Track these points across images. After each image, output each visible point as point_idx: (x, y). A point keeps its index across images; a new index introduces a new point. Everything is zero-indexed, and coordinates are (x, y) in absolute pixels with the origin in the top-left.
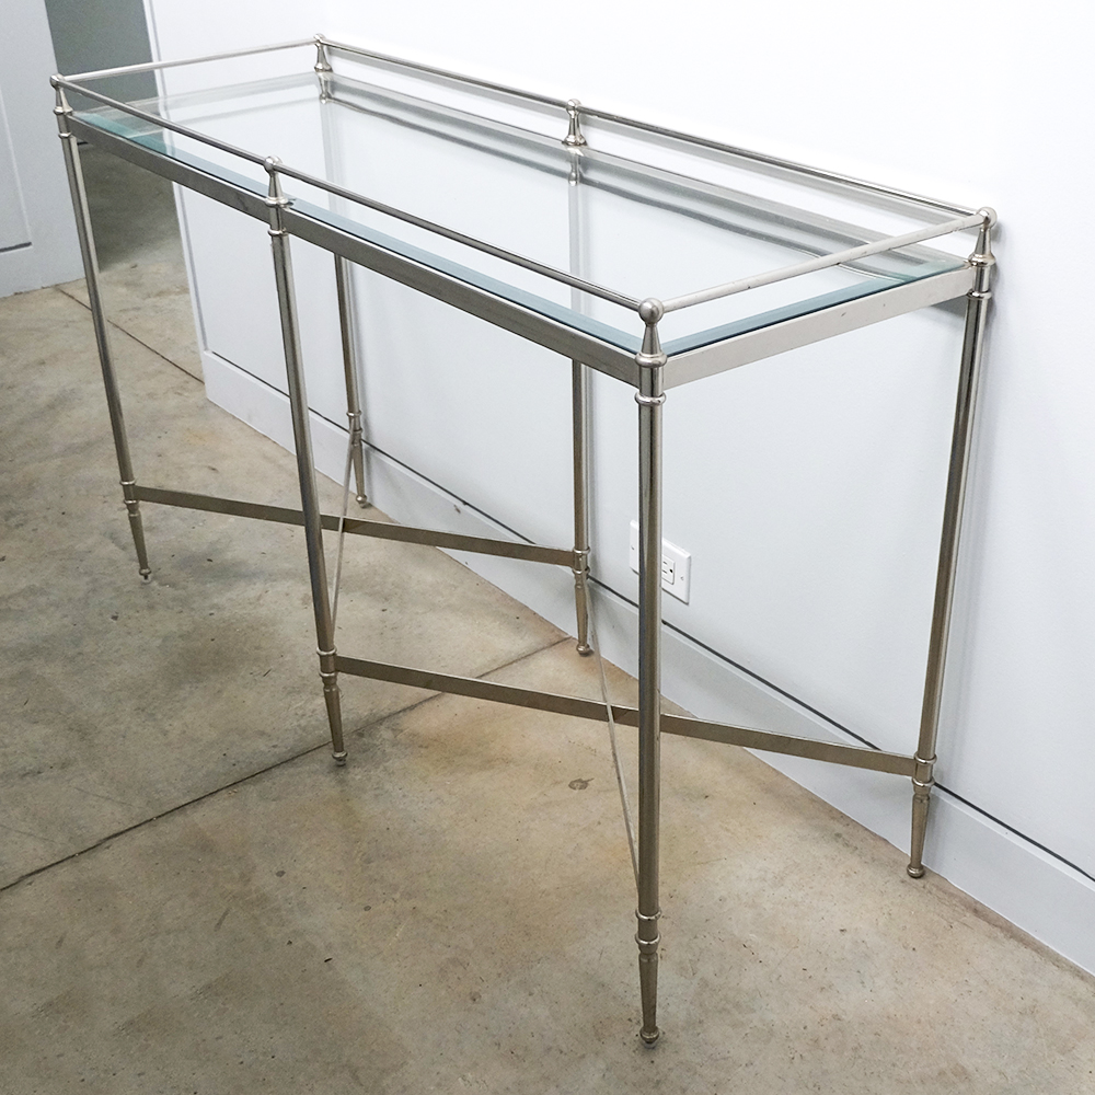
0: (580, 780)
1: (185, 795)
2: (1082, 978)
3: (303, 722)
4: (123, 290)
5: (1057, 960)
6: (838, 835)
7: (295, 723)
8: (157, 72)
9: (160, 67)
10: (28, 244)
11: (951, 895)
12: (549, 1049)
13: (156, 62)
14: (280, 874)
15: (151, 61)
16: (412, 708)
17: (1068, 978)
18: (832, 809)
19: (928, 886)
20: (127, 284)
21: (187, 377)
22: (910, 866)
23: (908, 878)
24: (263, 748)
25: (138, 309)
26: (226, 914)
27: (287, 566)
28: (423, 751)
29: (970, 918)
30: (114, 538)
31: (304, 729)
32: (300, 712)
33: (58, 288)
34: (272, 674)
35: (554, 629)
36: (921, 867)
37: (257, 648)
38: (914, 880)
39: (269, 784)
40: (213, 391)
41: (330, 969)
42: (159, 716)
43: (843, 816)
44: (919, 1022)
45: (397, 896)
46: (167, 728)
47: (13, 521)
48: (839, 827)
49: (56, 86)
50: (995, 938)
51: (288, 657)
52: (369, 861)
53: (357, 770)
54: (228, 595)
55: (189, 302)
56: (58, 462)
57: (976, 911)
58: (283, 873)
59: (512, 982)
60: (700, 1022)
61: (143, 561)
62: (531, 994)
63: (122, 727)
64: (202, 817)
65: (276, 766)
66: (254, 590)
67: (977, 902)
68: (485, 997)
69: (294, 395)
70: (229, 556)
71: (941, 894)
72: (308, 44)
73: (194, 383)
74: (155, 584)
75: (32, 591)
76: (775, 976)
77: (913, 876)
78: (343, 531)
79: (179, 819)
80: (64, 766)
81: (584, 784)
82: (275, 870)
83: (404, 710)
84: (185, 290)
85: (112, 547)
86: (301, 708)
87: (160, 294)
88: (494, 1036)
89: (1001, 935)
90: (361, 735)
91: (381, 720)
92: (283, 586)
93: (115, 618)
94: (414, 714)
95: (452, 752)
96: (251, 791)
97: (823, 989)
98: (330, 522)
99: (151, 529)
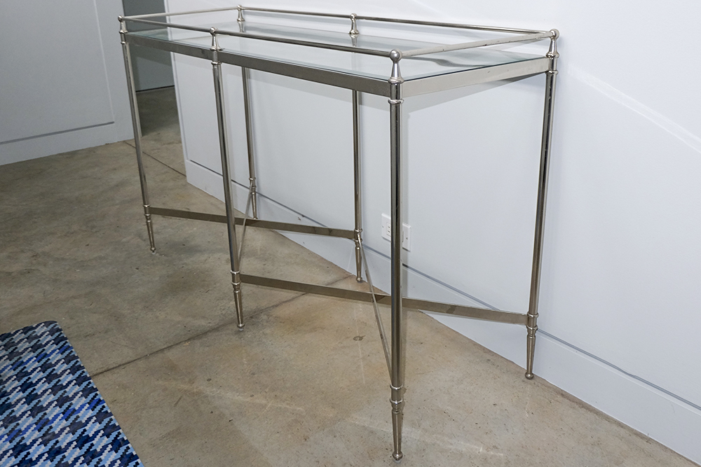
0: (359, 337)
1: (164, 345)
2: (622, 427)
3: (224, 312)
4: (153, 142)
5: (607, 418)
6: (489, 360)
7: (220, 313)
8: (167, 17)
9: (168, 15)
10: (113, 123)
11: (549, 387)
12: (345, 464)
13: (167, 13)
14: (209, 380)
15: (164, 12)
16: (277, 306)
17: (615, 427)
18: (484, 348)
19: (536, 383)
20: (155, 140)
21: (179, 175)
22: (527, 374)
23: (526, 380)
24: (203, 324)
25: (159, 149)
26: (180, 399)
27: (219, 247)
28: (282, 324)
29: (559, 398)
30: (140, 236)
31: (224, 315)
32: (222, 308)
33: (124, 142)
34: (210, 292)
35: (344, 271)
36: (532, 374)
37: (204, 281)
38: (529, 380)
39: (206, 339)
40: (189, 179)
41: (232, 424)
42: (155, 310)
43: (490, 351)
44: (539, 449)
45: (267, 390)
46: (158, 315)
47: (94, 230)
48: (488, 357)
49: (121, 20)
50: (574, 408)
51: (218, 285)
52: (253, 374)
53: (249, 333)
54: (191, 259)
55: (181, 146)
56: (118, 207)
57: (562, 395)
58: (210, 379)
59: (325, 431)
60: (424, 450)
61: (152, 244)
62: (335, 437)
63: (136, 315)
64: (172, 355)
65: (209, 331)
66: (203, 258)
67: (562, 390)
68: (312, 438)
69: (225, 175)
70: (193, 243)
71: (543, 387)
72: (235, 9)
73: (182, 176)
74: (158, 254)
75: (101, 258)
76: (462, 427)
77: (528, 378)
78: (246, 225)
79: (160, 355)
80: (106, 332)
81: (361, 338)
82: (206, 378)
83: (273, 306)
84: (180, 142)
85: (139, 240)
86: (223, 306)
87: (169, 144)
88: (316, 457)
89: (577, 406)
90: (252, 317)
91: (262, 311)
92: (217, 255)
93: (137, 269)
94: (278, 308)
95: (295, 325)
96: (198, 343)
97: (487, 433)
98: (239, 221)
99: (158, 233)
